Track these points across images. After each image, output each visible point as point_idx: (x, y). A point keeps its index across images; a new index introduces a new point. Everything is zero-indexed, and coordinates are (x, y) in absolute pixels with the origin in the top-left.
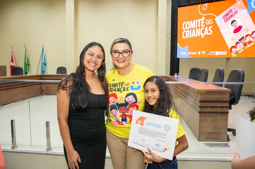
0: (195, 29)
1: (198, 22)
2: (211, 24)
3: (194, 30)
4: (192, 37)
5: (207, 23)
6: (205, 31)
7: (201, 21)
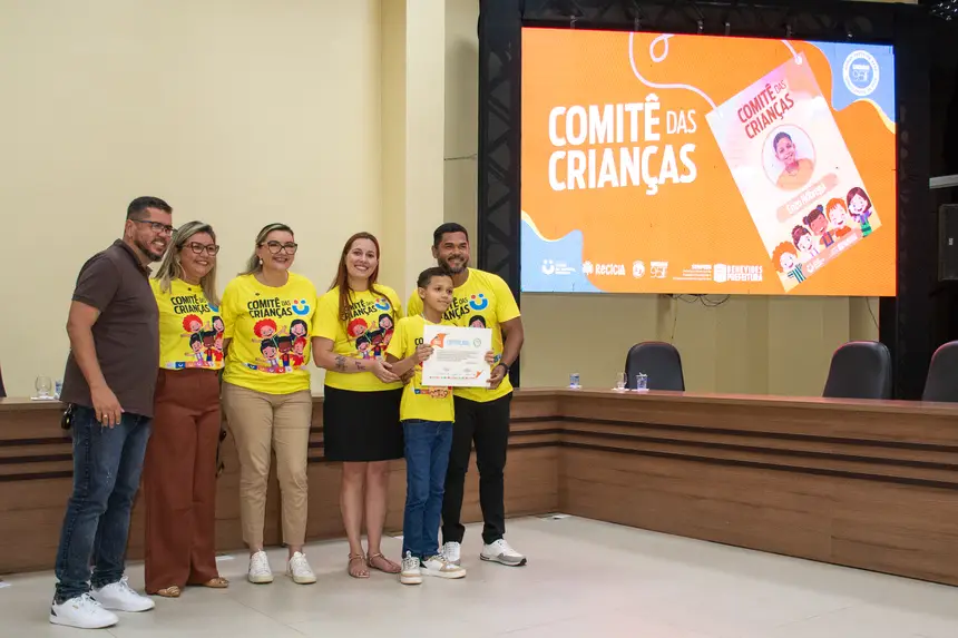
0: (616, 147)
1: (627, 115)
2: (690, 131)
3: (608, 154)
4: (601, 184)
5: (672, 128)
6: (664, 166)
7: (641, 114)
